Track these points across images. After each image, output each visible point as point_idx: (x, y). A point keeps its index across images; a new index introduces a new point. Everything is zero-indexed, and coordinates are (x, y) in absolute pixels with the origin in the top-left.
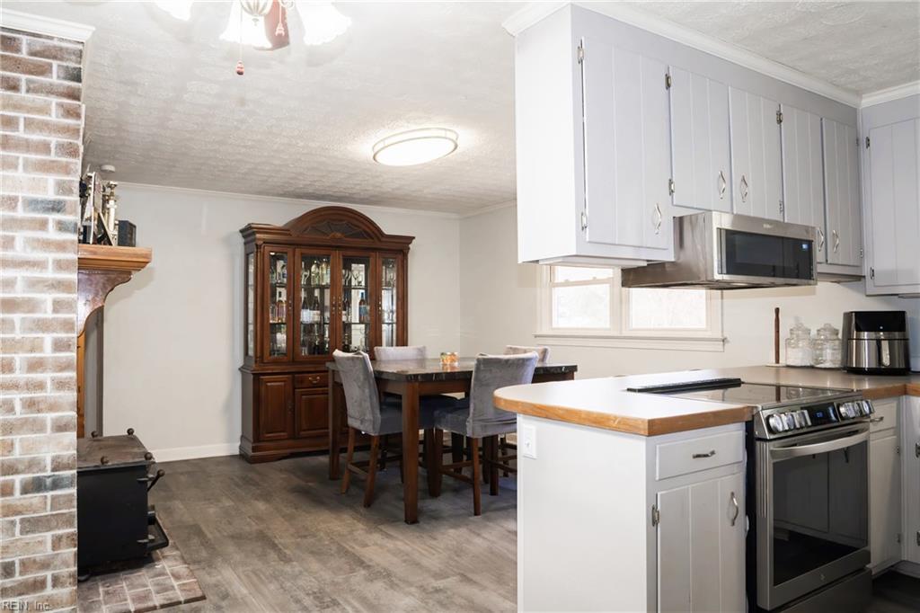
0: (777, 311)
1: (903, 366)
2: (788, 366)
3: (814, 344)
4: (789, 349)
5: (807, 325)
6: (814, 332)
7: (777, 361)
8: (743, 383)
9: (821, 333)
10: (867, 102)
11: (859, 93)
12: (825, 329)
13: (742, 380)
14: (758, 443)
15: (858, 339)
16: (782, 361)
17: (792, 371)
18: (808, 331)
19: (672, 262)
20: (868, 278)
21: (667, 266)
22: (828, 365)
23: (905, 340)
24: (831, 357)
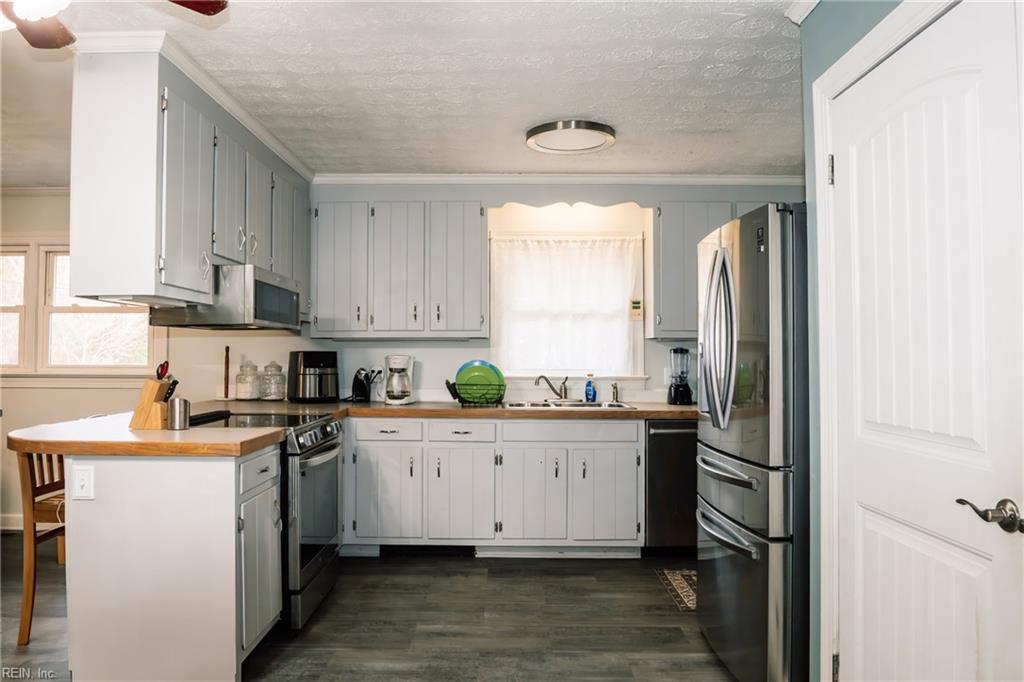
0: (227, 349)
1: (334, 395)
2: (237, 400)
3: (261, 379)
4: (239, 385)
5: (255, 363)
6: (261, 369)
7: (227, 396)
8: (233, 414)
9: (269, 369)
10: (319, 180)
11: (313, 172)
12: (271, 366)
13: (232, 412)
14: (290, 458)
15: (304, 374)
16: (232, 396)
17: (242, 404)
18: (256, 368)
19: (210, 306)
20: (312, 324)
21: (199, 307)
22: (273, 397)
23: (336, 374)
24: (274, 390)
